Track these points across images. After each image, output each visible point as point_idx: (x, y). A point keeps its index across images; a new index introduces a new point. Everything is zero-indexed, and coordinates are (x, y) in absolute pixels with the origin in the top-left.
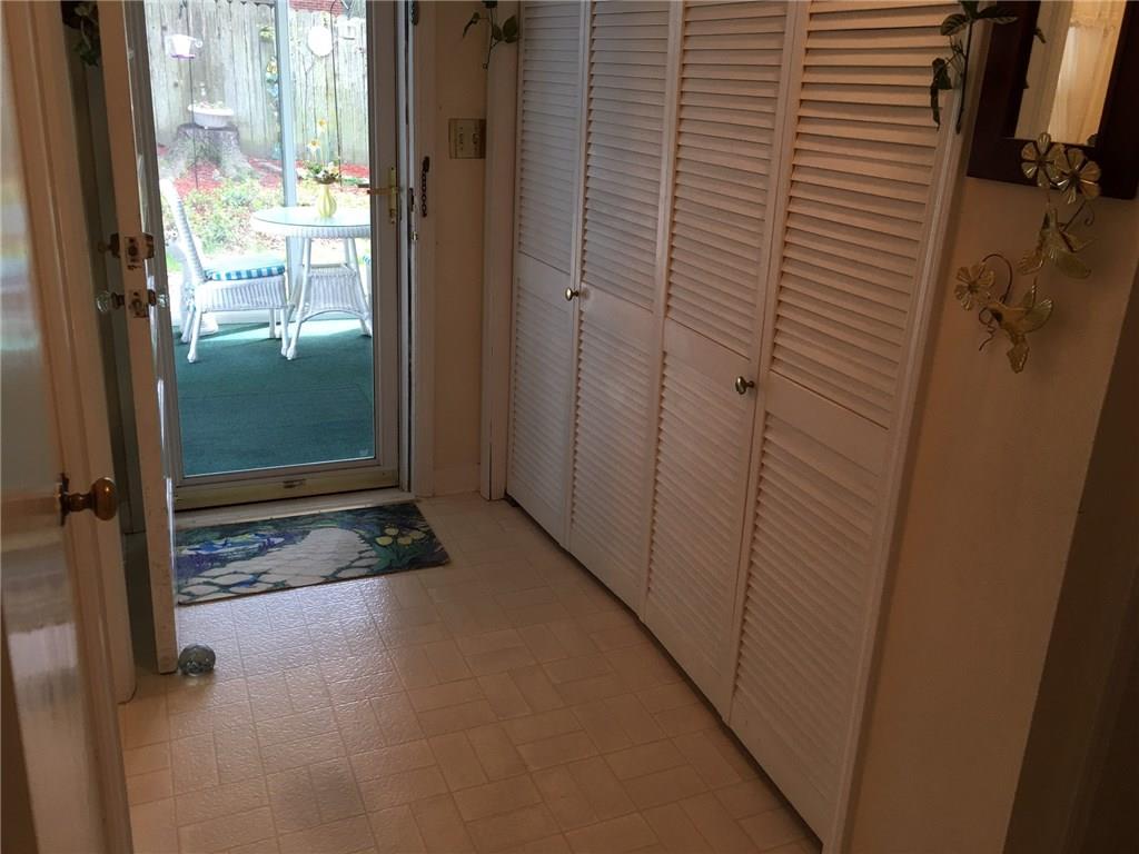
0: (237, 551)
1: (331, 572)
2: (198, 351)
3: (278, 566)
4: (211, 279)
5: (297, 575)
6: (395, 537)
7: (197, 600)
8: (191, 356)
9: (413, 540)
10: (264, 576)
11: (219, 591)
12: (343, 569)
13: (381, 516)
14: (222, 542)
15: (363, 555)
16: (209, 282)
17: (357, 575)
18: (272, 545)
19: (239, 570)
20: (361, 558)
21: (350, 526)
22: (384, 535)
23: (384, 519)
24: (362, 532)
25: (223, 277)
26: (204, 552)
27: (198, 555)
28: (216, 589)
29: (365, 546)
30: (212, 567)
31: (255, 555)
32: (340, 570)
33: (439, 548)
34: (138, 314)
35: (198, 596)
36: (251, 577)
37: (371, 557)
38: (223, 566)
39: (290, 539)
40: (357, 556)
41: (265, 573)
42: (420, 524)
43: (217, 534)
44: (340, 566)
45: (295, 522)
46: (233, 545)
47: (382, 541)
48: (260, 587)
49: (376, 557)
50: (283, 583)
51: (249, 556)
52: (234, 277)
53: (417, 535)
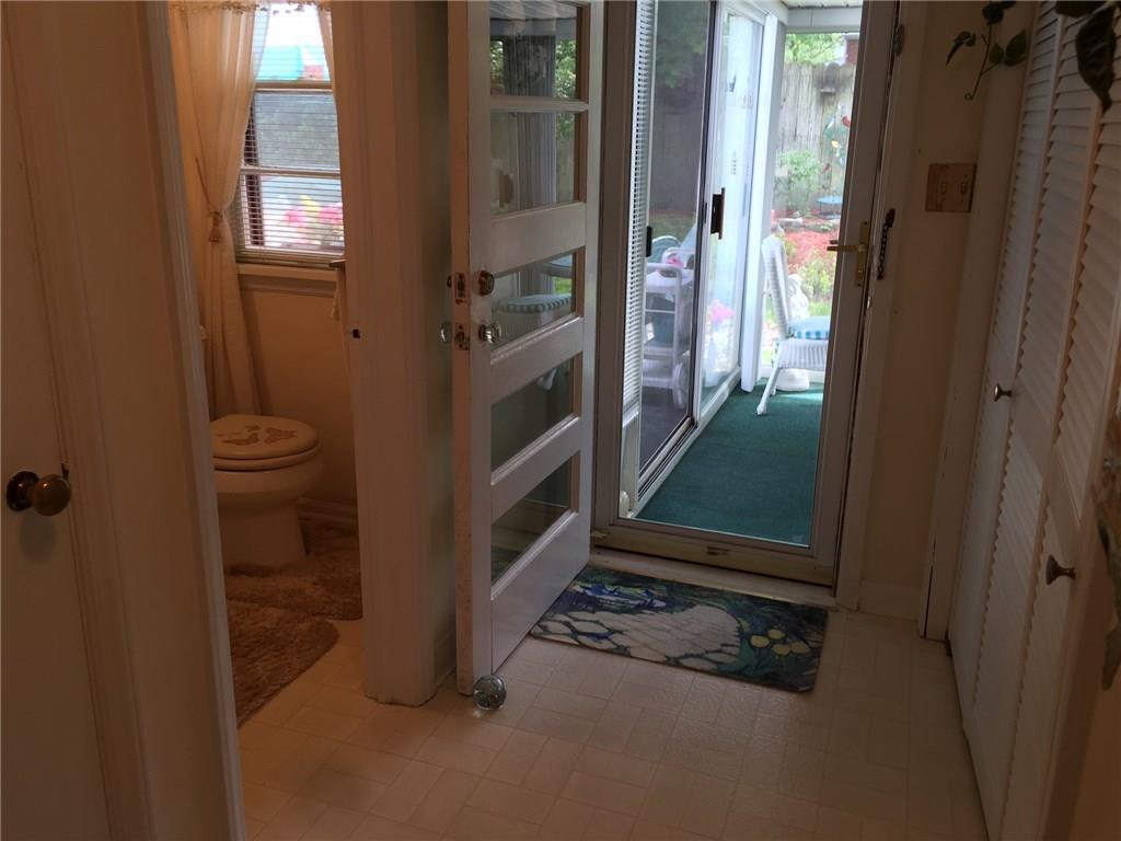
0: (617, 601)
1: (677, 655)
2: (768, 405)
3: (637, 629)
4: (793, 336)
5: (645, 645)
6: (774, 642)
7: (548, 637)
8: (761, 408)
9: (791, 652)
10: (617, 635)
11: (568, 635)
12: (692, 656)
13: (779, 614)
14: (611, 589)
15: (724, 648)
16: (791, 340)
17: (699, 668)
18: (650, 607)
19: (602, 621)
20: (719, 651)
21: (737, 613)
22: (765, 634)
23: (778, 617)
24: (745, 624)
25: (804, 336)
26: (589, 593)
27: (584, 593)
28: (568, 631)
29: (735, 640)
30: (583, 610)
31: (629, 611)
32: (687, 656)
33: (813, 671)
34: (461, 346)
35: (550, 633)
36: (606, 631)
37: (730, 654)
38: (593, 612)
39: (671, 606)
40: (718, 647)
41: (620, 632)
42: (815, 636)
43: (614, 580)
44: (692, 652)
45: (691, 591)
46: (620, 595)
47: (758, 641)
48: (606, 644)
49: (736, 656)
50: (625, 648)
51: (623, 610)
52: (814, 336)
53: (799, 647)
